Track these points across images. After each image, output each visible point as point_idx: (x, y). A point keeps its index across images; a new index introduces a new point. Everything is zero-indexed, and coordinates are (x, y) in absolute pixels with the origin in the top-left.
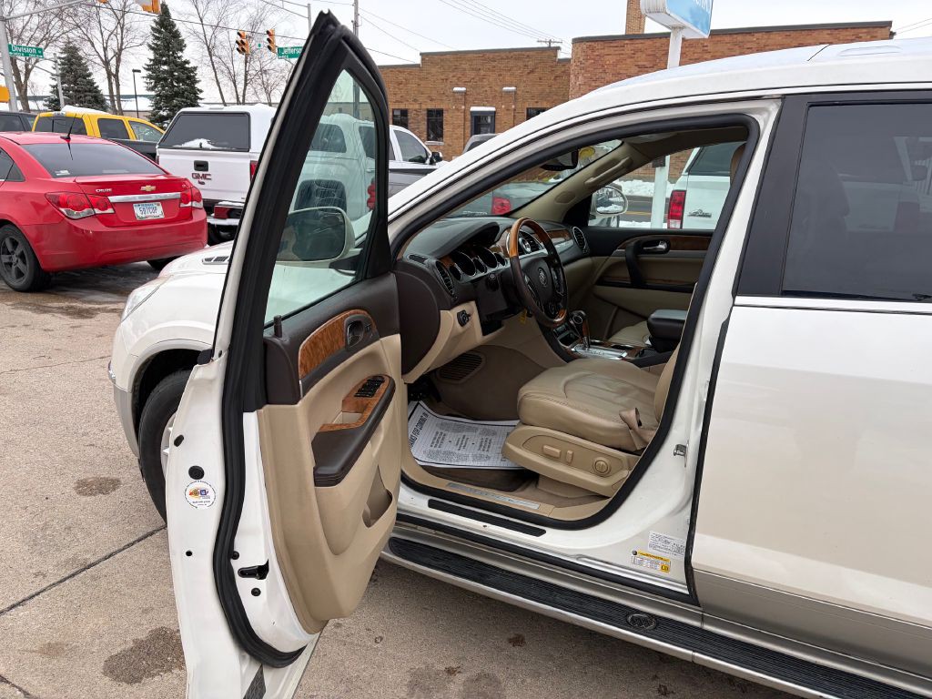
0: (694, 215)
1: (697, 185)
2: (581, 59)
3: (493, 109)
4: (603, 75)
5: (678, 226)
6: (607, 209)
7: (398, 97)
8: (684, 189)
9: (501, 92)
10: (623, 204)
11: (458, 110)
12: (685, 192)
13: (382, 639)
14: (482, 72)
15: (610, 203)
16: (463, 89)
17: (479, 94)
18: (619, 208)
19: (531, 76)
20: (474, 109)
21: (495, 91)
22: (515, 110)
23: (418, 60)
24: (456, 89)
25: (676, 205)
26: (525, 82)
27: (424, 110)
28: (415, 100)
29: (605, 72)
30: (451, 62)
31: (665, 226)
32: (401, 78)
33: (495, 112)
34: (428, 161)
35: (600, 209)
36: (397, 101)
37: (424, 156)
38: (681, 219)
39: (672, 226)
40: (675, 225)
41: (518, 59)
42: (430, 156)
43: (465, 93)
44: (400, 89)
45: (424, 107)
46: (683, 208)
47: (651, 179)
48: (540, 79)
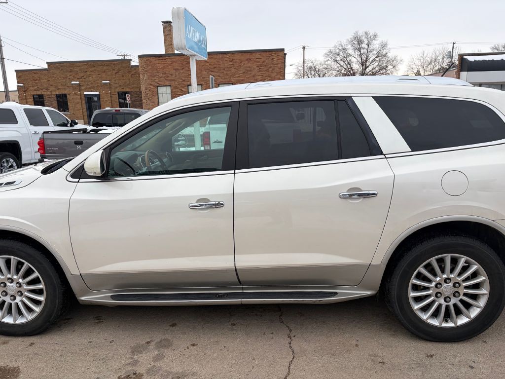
0: (215, 142)
1: (215, 129)
2: (144, 66)
3: (97, 93)
4: (158, 74)
5: (209, 148)
6: (178, 143)
7: (36, 88)
8: (208, 131)
9: (101, 84)
10: (185, 141)
11: (76, 94)
12: (209, 132)
13: (113, 341)
14: (88, 73)
15: (179, 141)
16: (78, 82)
17: (88, 85)
18: (183, 142)
19: (117, 75)
20: (85, 93)
21: (98, 83)
22: (111, 93)
23: (46, 66)
24: (73, 83)
25: (206, 138)
26: (114, 78)
27: (54, 95)
28: (47, 89)
29: (158, 72)
30: (67, 67)
31: (202, 149)
32: (36, 77)
33: (99, 95)
34: (69, 125)
35: (176, 143)
36: (35, 90)
37: (66, 122)
38: (209, 144)
39: (206, 148)
40: (207, 148)
41: (108, 65)
42: (70, 122)
43: (79, 84)
44: (36, 83)
45: (54, 93)
46: (210, 139)
47: (193, 126)
48: (123, 76)
